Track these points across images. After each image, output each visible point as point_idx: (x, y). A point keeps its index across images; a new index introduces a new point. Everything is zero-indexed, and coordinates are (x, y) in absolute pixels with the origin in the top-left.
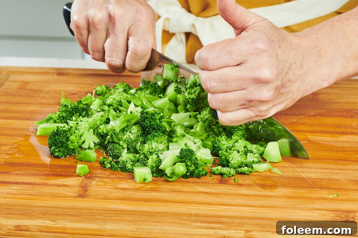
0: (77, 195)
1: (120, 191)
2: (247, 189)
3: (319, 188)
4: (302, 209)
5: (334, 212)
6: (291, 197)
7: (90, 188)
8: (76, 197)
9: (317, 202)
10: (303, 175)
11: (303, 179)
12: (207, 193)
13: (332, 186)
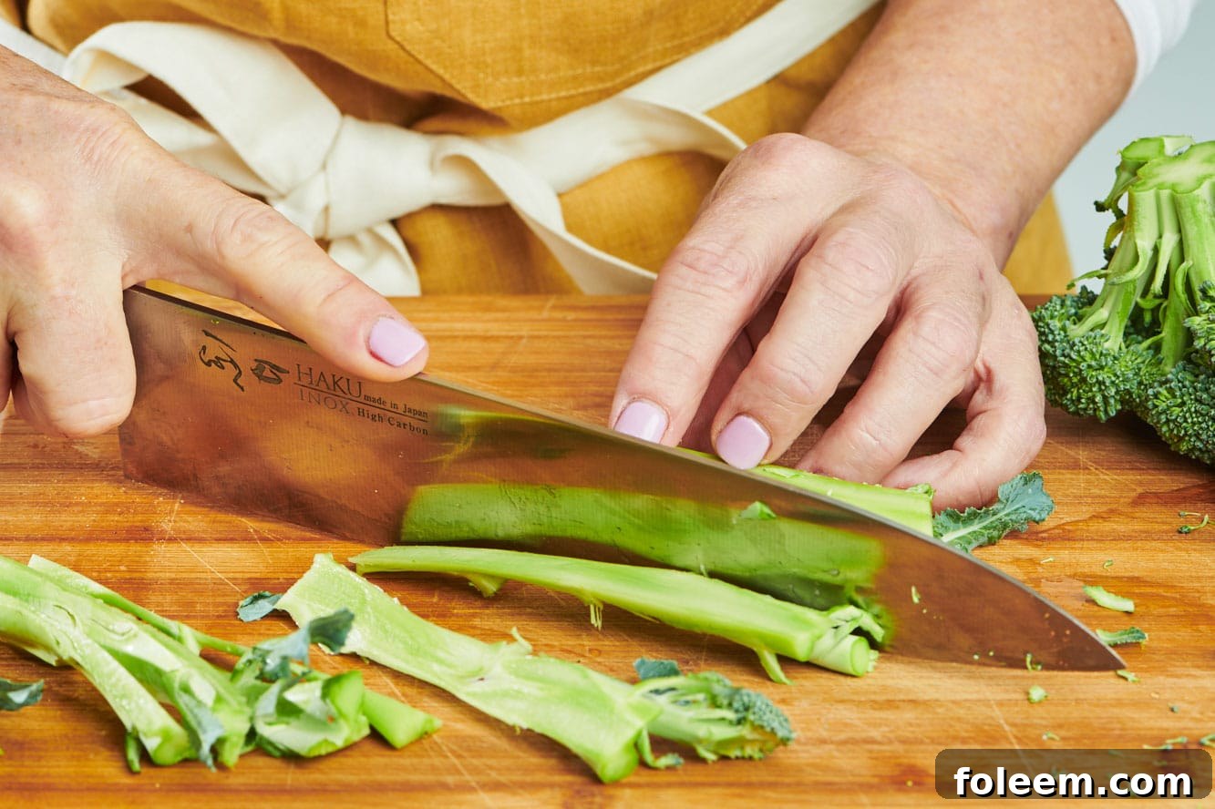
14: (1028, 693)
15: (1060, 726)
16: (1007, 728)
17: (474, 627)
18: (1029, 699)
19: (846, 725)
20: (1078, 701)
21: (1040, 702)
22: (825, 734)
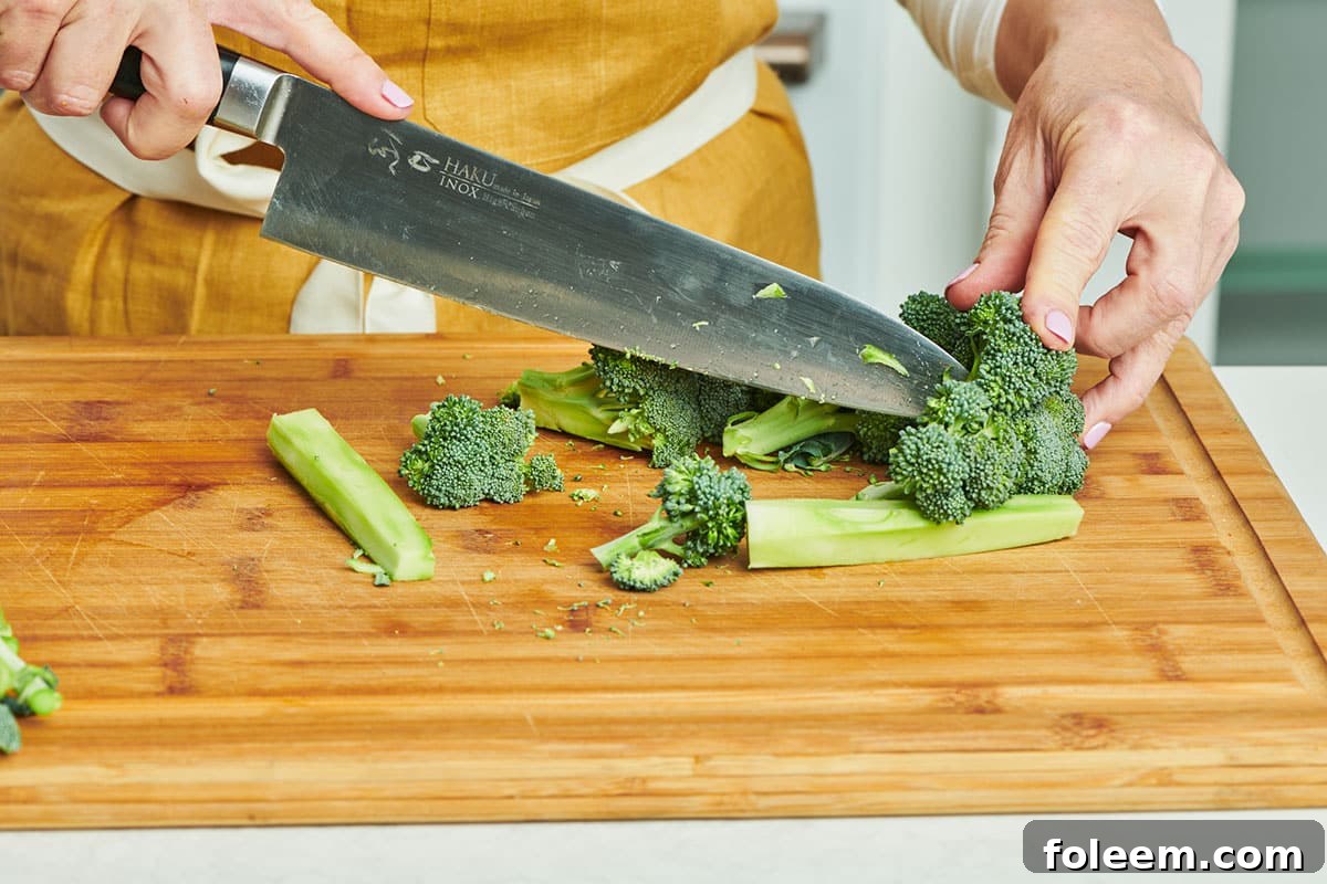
0: (161, 688)
1: (285, 669)
2: (658, 641)
3: (864, 628)
4: (840, 687)
5: (936, 690)
6: (793, 657)
7: (193, 667)
8: (158, 694)
9: (875, 666)
10: (804, 595)
11: (808, 605)
12: (547, 660)
13: (901, 621)
14: (482, 576)
15: (503, 596)
16: (466, 597)
17: (110, 540)
18: (483, 580)
19: (357, 597)
20: (516, 581)
21: (490, 581)
22: (342, 603)
